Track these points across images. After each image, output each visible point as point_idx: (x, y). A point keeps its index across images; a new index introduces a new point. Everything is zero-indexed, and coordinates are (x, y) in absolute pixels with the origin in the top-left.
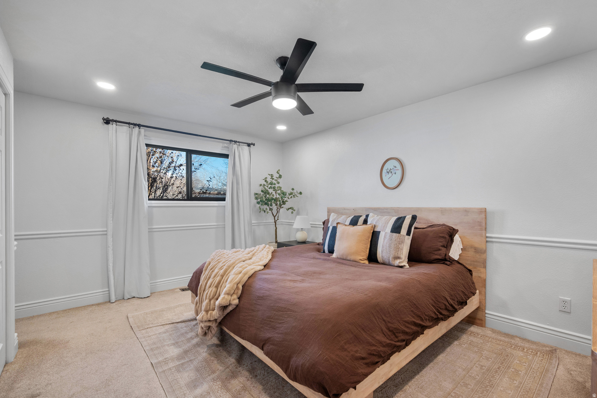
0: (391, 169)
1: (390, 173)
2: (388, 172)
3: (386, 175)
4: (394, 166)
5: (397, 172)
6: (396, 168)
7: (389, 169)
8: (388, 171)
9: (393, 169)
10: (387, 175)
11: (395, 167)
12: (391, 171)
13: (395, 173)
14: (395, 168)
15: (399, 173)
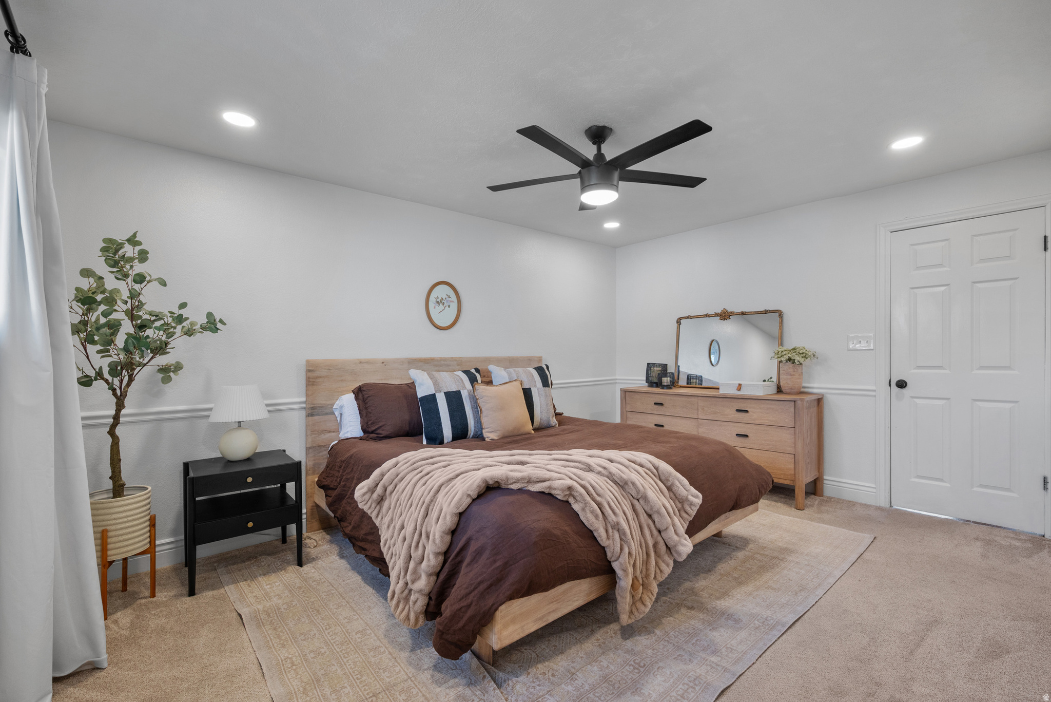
0: (442, 299)
1: (441, 305)
2: (438, 302)
3: (435, 307)
4: (447, 295)
5: (452, 304)
6: (450, 299)
7: (440, 298)
8: (438, 300)
9: (446, 299)
10: (437, 307)
11: (449, 297)
12: (443, 301)
13: (449, 306)
14: (448, 299)
15: (454, 306)
